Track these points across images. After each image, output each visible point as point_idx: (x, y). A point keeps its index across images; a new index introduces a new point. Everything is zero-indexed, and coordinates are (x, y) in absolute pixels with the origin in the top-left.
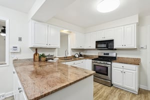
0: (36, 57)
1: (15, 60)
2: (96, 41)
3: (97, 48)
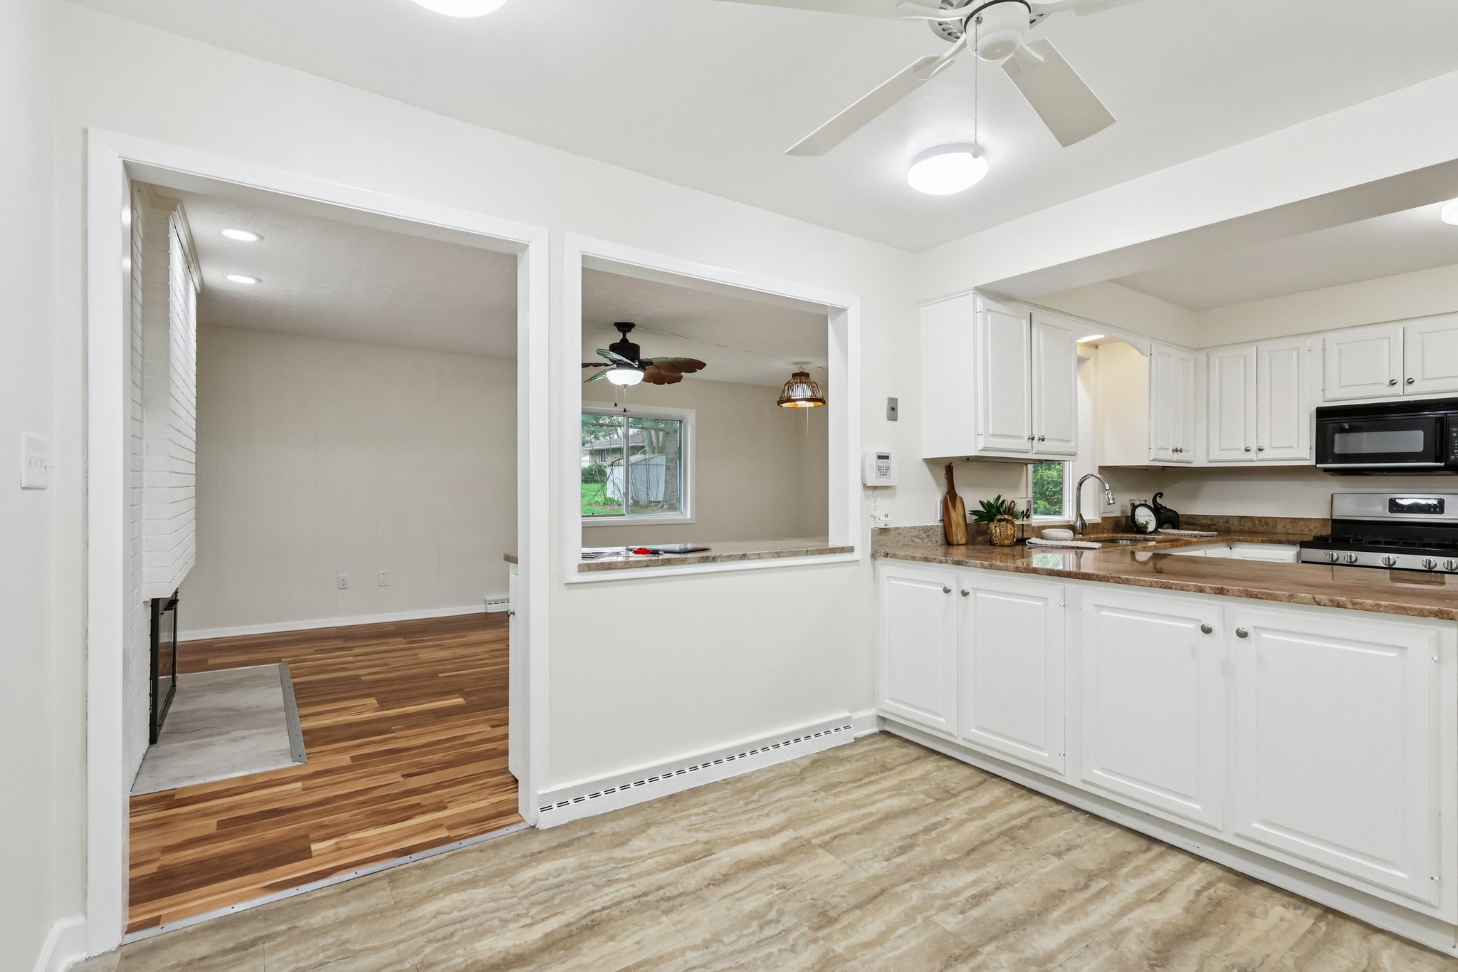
0: (953, 515)
1: (884, 531)
2: (1315, 408)
3: (1330, 460)
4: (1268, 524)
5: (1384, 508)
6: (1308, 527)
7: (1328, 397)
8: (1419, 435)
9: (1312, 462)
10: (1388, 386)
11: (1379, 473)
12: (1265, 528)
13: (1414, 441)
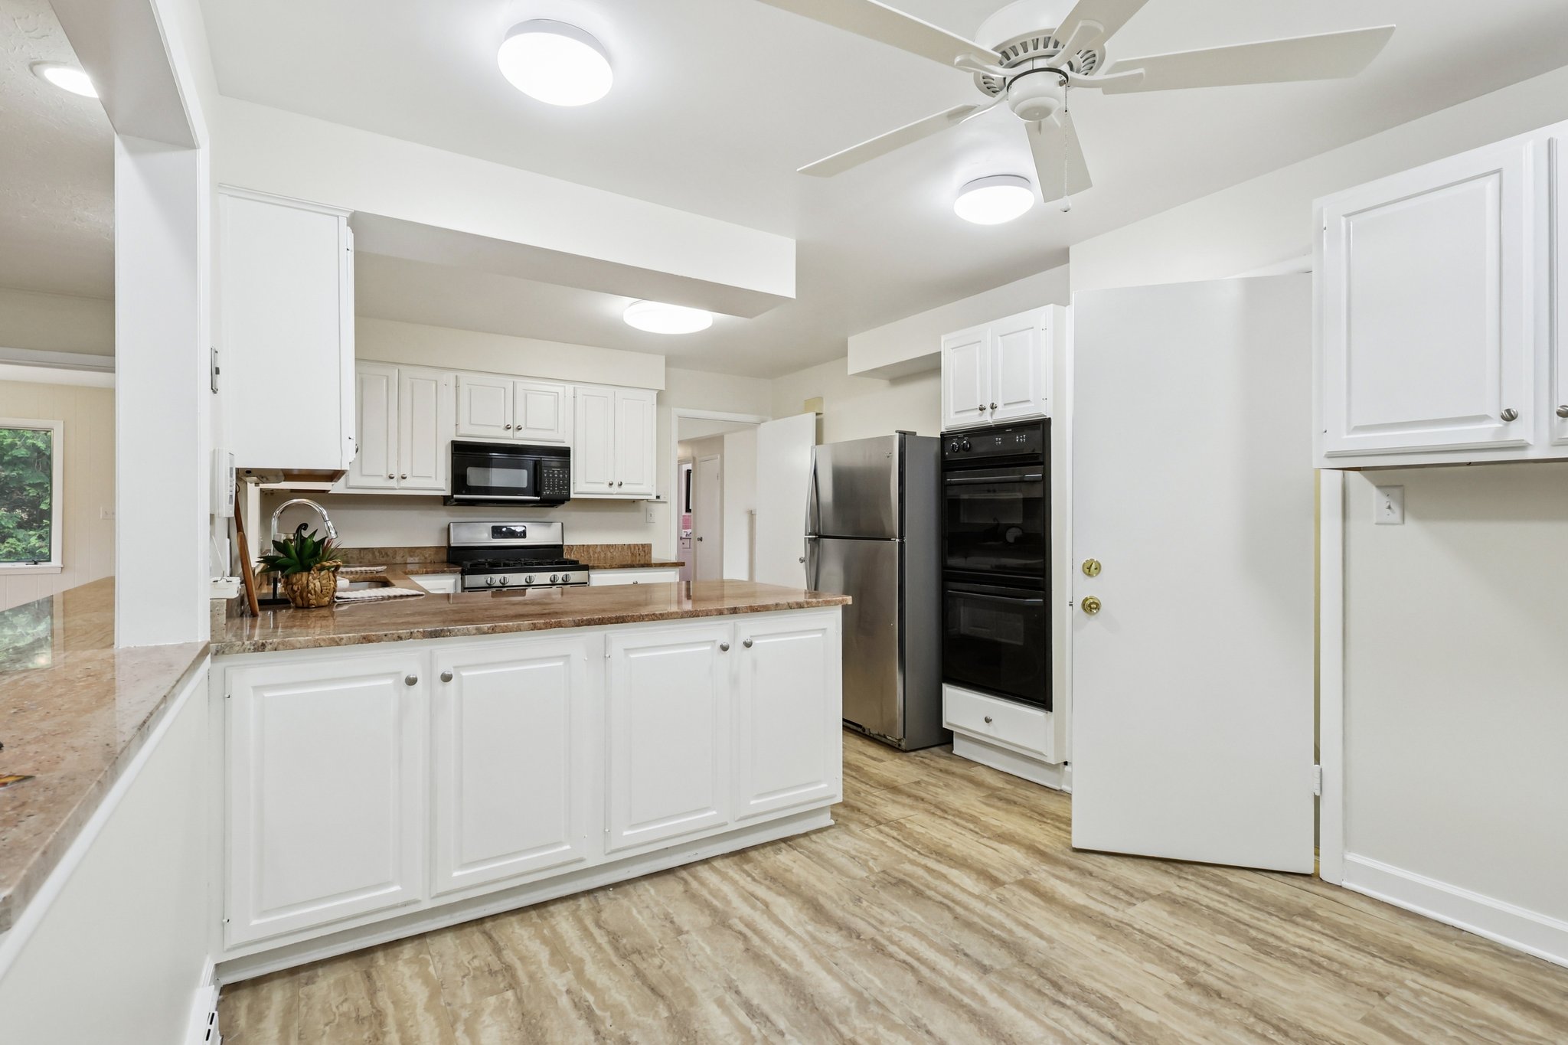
2: (450, 441)
3: (464, 492)
4: (388, 556)
5: (489, 535)
6: (423, 556)
7: (462, 431)
8: (525, 473)
9: (448, 493)
10: (504, 429)
11: (495, 504)
12: (385, 559)
13: (520, 478)
